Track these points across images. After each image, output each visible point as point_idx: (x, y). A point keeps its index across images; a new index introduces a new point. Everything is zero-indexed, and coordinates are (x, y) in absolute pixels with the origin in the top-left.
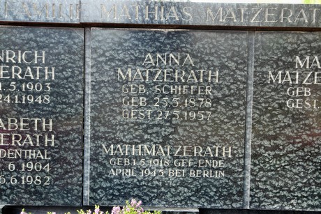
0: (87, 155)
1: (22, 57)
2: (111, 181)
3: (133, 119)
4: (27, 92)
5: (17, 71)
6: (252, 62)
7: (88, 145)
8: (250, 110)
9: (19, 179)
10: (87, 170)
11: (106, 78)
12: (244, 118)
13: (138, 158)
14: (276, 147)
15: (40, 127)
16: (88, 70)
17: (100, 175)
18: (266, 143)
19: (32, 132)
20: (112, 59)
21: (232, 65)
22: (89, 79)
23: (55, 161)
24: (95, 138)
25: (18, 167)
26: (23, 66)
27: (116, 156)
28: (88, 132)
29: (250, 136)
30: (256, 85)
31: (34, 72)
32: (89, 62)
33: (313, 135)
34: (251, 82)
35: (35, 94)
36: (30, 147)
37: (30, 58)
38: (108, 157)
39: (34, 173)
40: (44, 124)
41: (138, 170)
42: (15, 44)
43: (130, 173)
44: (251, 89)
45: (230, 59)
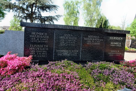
0: (54, 52)
1: (43, 34)
2: (58, 56)
3: (62, 45)
4: (43, 40)
5: (42, 36)
6: (82, 36)
7: (54, 50)
8: (81, 44)
9: (41, 56)
10: (54, 54)
11: (57, 38)
12: (80, 46)
13: (62, 52)
14: (85, 50)
15: (45, 47)
16: (54, 37)
17: (56, 55)
18: (83, 50)
19: (44, 48)
20: (59, 35)
21: (79, 36)
22: (54, 38)
23: (48, 53)
25: (41, 54)
26: (43, 36)
27: (59, 52)
28: (54, 48)
29: (81, 48)
30: (82, 40)
31: (45, 37)
32: (55, 35)
33: (91, 48)
34: (81, 39)
35: (45, 41)
36: (43, 50)
37: (44, 34)
38: (57, 52)
39: (44, 55)
41: (62, 54)
42: (41, 32)
43: (61, 55)
44: (82, 41)
45: (78, 35)
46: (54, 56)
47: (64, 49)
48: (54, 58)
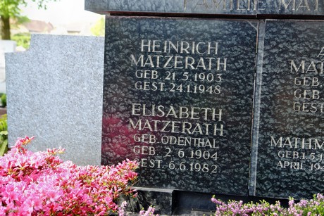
0: (255, 146)
1: (195, 48)
2: (278, 173)
3: (304, 112)
4: (199, 82)
5: (190, 61)
7: (256, 136)
9: (188, 166)
10: (255, 160)
11: (277, 70)
13: (307, 152)
15: (210, 117)
16: (261, 62)
17: (268, 166)
19: (202, 121)
20: (285, 51)
22: (260, 70)
23: (222, 150)
24: (264, 129)
25: (188, 154)
26: (196, 57)
27: (285, 149)
28: (257, 123)
31: (207, 62)
32: (262, 53)
35: (206, 85)
36: (199, 136)
37: (203, 49)
38: (276, 149)
39: (202, 161)
40: (214, 114)
41: (307, 164)
42: (189, 35)
43: (299, 166)
46: (260, 170)
47: (314, 135)
48: (259, 181)
